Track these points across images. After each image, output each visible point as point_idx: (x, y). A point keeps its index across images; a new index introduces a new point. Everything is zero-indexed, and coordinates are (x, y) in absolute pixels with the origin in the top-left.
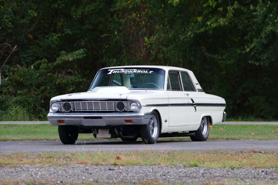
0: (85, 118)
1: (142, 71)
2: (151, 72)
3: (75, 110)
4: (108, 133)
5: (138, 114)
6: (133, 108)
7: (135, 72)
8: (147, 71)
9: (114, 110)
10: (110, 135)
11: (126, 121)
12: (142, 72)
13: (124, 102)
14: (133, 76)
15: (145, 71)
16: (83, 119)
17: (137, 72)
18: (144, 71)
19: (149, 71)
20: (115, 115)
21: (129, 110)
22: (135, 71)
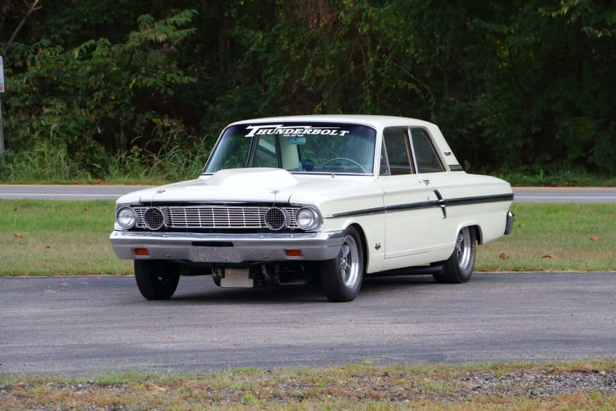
0: (195, 244)
1: (323, 130)
2: (343, 133)
3: (173, 227)
4: (247, 277)
5: (313, 237)
6: (303, 223)
7: (308, 133)
8: (334, 131)
9: (260, 227)
10: (252, 281)
11: (288, 252)
12: (322, 133)
13: (282, 209)
14: (304, 141)
15: (331, 130)
16: (191, 247)
17: (313, 133)
18: (329, 131)
19: (339, 132)
20: (262, 238)
21: (295, 227)
22: (308, 130)
